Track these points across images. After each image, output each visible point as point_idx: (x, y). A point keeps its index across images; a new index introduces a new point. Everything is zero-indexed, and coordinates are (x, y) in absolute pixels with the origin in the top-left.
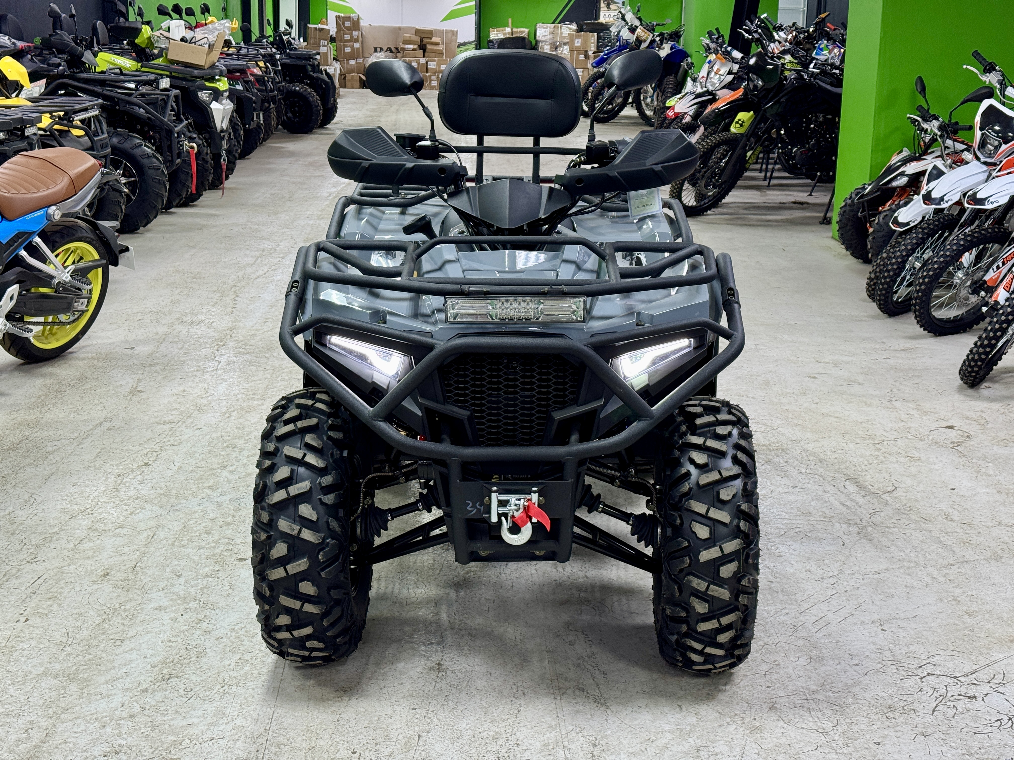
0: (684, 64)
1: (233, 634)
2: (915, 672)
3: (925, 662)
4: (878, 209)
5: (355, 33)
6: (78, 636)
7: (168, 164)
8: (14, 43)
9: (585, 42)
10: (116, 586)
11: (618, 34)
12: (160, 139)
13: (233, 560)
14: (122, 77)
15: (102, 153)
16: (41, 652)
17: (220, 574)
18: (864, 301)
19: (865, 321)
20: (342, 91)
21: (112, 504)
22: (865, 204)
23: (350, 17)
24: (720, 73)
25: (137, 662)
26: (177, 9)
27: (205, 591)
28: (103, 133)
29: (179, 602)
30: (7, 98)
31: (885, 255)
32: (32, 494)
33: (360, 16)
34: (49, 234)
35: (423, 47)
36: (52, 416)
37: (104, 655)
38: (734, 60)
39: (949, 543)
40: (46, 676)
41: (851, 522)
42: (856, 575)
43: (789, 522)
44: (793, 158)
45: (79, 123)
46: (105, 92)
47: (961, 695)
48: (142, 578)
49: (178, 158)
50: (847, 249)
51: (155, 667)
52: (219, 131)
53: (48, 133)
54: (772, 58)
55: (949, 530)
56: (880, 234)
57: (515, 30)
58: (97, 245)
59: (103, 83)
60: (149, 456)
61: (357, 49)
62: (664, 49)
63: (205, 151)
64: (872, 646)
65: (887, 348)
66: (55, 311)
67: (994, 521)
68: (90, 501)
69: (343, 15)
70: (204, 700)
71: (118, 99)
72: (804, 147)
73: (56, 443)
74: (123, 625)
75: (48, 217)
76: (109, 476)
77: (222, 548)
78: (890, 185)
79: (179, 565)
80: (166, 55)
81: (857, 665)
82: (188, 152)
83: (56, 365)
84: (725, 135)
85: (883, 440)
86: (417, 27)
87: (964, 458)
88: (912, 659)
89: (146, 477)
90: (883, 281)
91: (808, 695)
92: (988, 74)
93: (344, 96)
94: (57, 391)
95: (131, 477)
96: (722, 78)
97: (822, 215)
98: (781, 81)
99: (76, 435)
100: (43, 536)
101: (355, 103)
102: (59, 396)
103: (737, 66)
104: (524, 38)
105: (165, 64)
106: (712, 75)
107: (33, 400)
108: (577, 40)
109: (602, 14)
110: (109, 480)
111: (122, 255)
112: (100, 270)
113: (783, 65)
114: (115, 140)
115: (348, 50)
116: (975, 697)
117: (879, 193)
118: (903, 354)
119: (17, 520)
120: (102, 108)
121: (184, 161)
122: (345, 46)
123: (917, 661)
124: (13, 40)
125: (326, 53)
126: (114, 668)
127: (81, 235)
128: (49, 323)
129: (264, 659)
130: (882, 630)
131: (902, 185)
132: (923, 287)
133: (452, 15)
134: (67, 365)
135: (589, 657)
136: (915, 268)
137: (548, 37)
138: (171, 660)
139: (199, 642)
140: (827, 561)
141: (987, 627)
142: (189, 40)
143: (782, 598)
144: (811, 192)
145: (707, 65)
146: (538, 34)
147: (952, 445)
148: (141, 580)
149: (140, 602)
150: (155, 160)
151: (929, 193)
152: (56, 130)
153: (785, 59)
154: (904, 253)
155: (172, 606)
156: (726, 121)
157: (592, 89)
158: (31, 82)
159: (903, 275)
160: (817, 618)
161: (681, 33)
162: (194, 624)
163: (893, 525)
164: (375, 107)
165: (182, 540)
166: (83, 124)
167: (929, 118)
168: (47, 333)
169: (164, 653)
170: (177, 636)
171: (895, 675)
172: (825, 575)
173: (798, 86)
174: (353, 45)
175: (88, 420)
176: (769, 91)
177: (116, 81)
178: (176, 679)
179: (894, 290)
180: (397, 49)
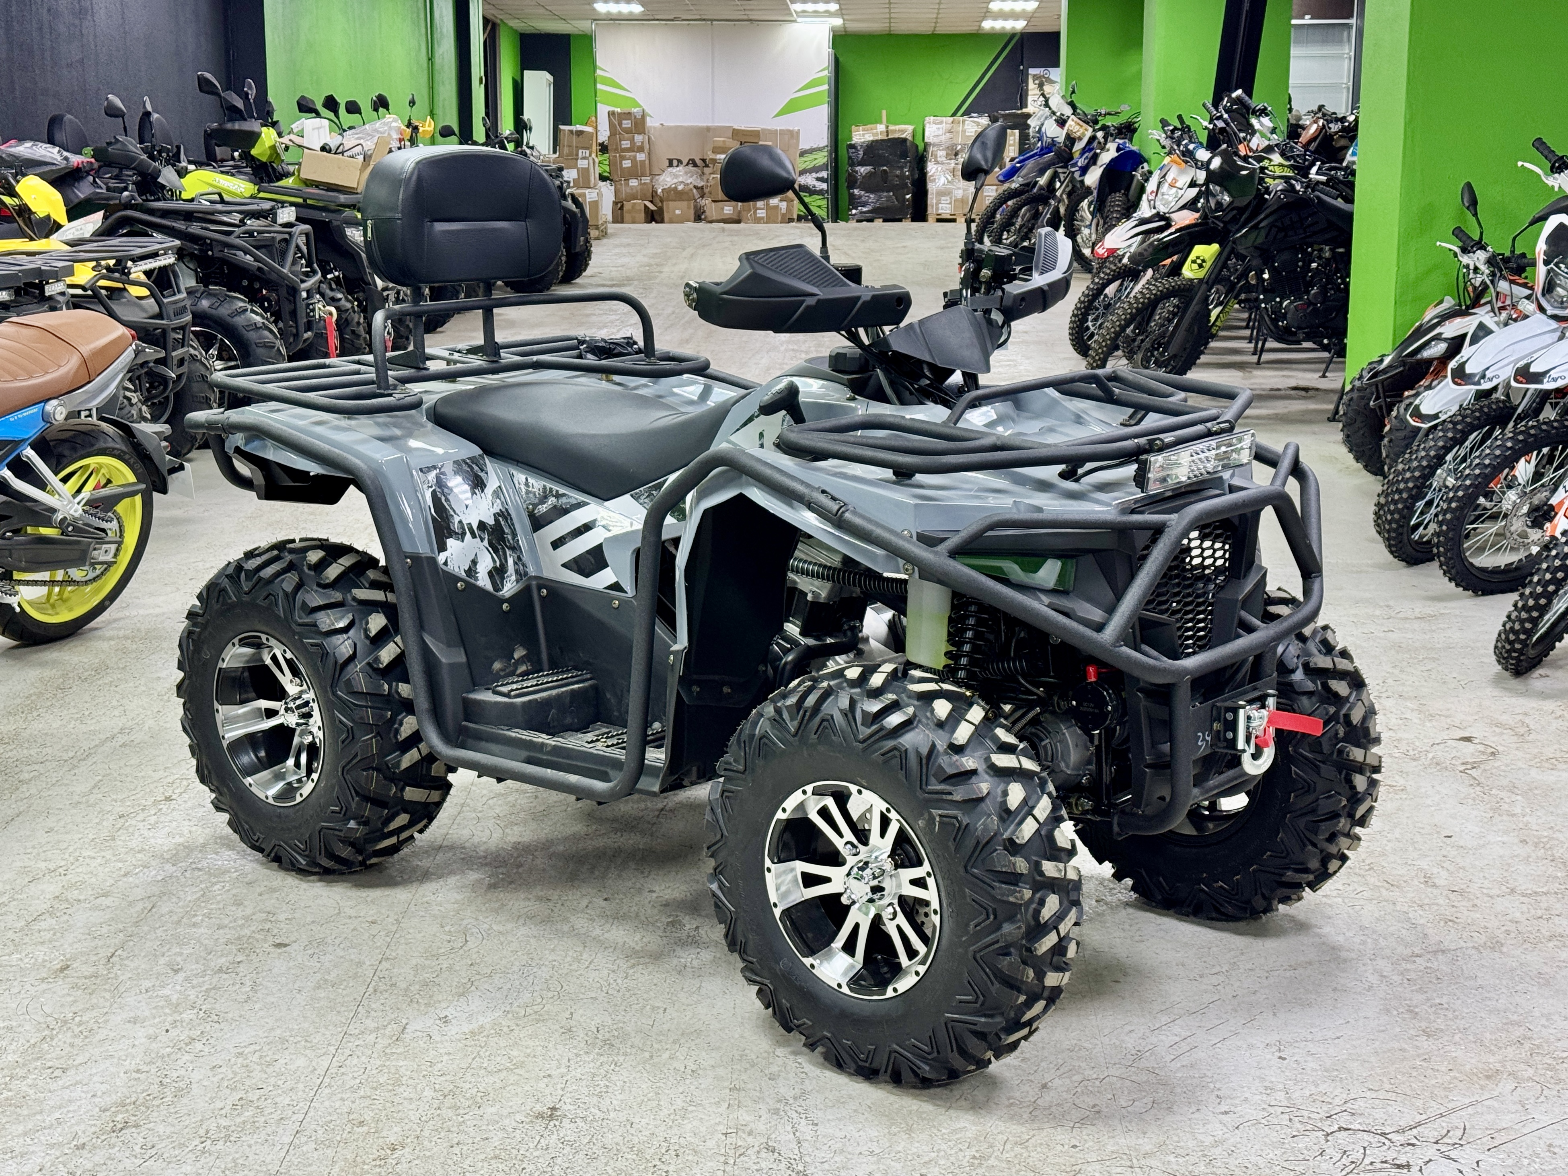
0: (1138, 175)
1: (240, 1060)
2: (1319, 1125)
3: (1338, 1109)
4: (1399, 396)
5: (638, 138)
7: (289, 341)
8: (66, 159)
10: (75, 987)
11: (1040, 129)
12: (278, 302)
13: (266, 945)
14: (219, 207)
15: (178, 322)
17: (242, 969)
18: (1372, 541)
19: (1367, 572)
20: (613, 228)
21: (99, 861)
22: (1380, 386)
23: (629, 113)
24: (1178, 185)
25: (79, 1103)
26: (331, 103)
27: (212, 994)
28: (179, 292)
29: (167, 1011)
30: (32, 239)
31: (1400, 467)
33: (647, 110)
34: (49, 444)
36: (41, 726)
37: (31, 1092)
38: (1198, 164)
39: (1422, 921)
42: (1258, 971)
44: (1284, 317)
45: (140, 277)
46: (190, 230)
47: (1386, 1162)
48: (119, 973)
49: (307, 330)
50: (1357, 459)
51: (105, 1110)
52: (379, 288)
53: (89, 292)
54: (1246, 159)
55: (1426, 901)
56: (1401, 434)
57: (891, 127)
58: (132, 461)
59: (189, 216)
60: (175, 786)
61: (643, 162)
62: (1108, 150)
63: (356, 320)
64: (1257, 1083)
65: (1393, 614)
66: (65, 564)
67: (1504, 888)
68: (67, 856)
69: (619, 110)
70: (169, 1162)
71: (211, 240)
72: (1301, 299)
73: (36, 767)
74: (72, 1045)
75: (45, 417)
76: (106, 817)
77: (254, 928)
78: (1419, 356)
79: (181, 954)
80: (299, 172)
81: (1226, 1113)
82: (323, 321)
83: (66, 648)
84: (1173, 281)
86: (736, 127)
87: (1478, 788)
88: (1319, 1104)
89: (162, 819)
90: (1392, 507)
91: (1135, 1161)
92: (1556, 175)
93: (613, 235)
94: (58, 687)
95: (140, 817)
96: (1181, 192)
97: (1331, 407)
98: (1259, 196)
99: (71, 754)
101: (629, 245)
102: (60, 695)
103: (1202, 174)
104: (905, 140)
105: (296, 186)
106: (1165, 188)
107: (18, 701)
109: (1029, 99)
110: (104, 823)
111: (174, 476)
112: (138, 499)
113: (1262, 169)
114: (205, 303)
115: (627, 164)
116: (1408, 1166)
117: (1401, 368)
118: (1416, 625)
120: (180, 252)
121: (316, 336)
122: (623, 158)
123: (1325, 1108)
124: (65, 154)
125: (588, 169)
126: (42, 1112)
127: (104, 445)
128: (56, 582)
129: (277, 1100)
130: (1280, 1058)
131: (1438, 355)
132: (1448, 516)
133: (791, 107)
134: (83, 648)
135: (795, 1098)
136: (1447, 487)
137: (943, 138)
138: (133, 1099)
139: (182, 1072)
141: (1454, 1054)
142: (333, 148)
143: (1127, 1008)
144: (1325, 372)
146: (927, 134)
147: (1462, 768)
148: (116, 977)
149: (105, 1010)
150: (266, 333)
151: (1462, 366)
152: (103, 287)
153: (1270, 160)
154: (1425, 463)
155: (154, 1018)
156: (1175, 258)
157: (998, 216)
158: (70, 219)
159: (1427, 498)
160: (1177, 1039)
161: (1136, 125)
162: (182, 1045)
163: (1335, 893)
164: (658, 251)
165: (195, 915)
166: (149, 278)
167: (1472, 247)
168: (54, 597)
169: (124, 1090)
170: (151, 1063)
171: (1286, 1129)
172: (1207, 971)
173: (1287, 203)
174: (635, 157)
175: (94, 732)
176: (1241, 210)
177: (212, 214)
178: (134, 1130)
179: (1412, 523)
180: (704, 160)
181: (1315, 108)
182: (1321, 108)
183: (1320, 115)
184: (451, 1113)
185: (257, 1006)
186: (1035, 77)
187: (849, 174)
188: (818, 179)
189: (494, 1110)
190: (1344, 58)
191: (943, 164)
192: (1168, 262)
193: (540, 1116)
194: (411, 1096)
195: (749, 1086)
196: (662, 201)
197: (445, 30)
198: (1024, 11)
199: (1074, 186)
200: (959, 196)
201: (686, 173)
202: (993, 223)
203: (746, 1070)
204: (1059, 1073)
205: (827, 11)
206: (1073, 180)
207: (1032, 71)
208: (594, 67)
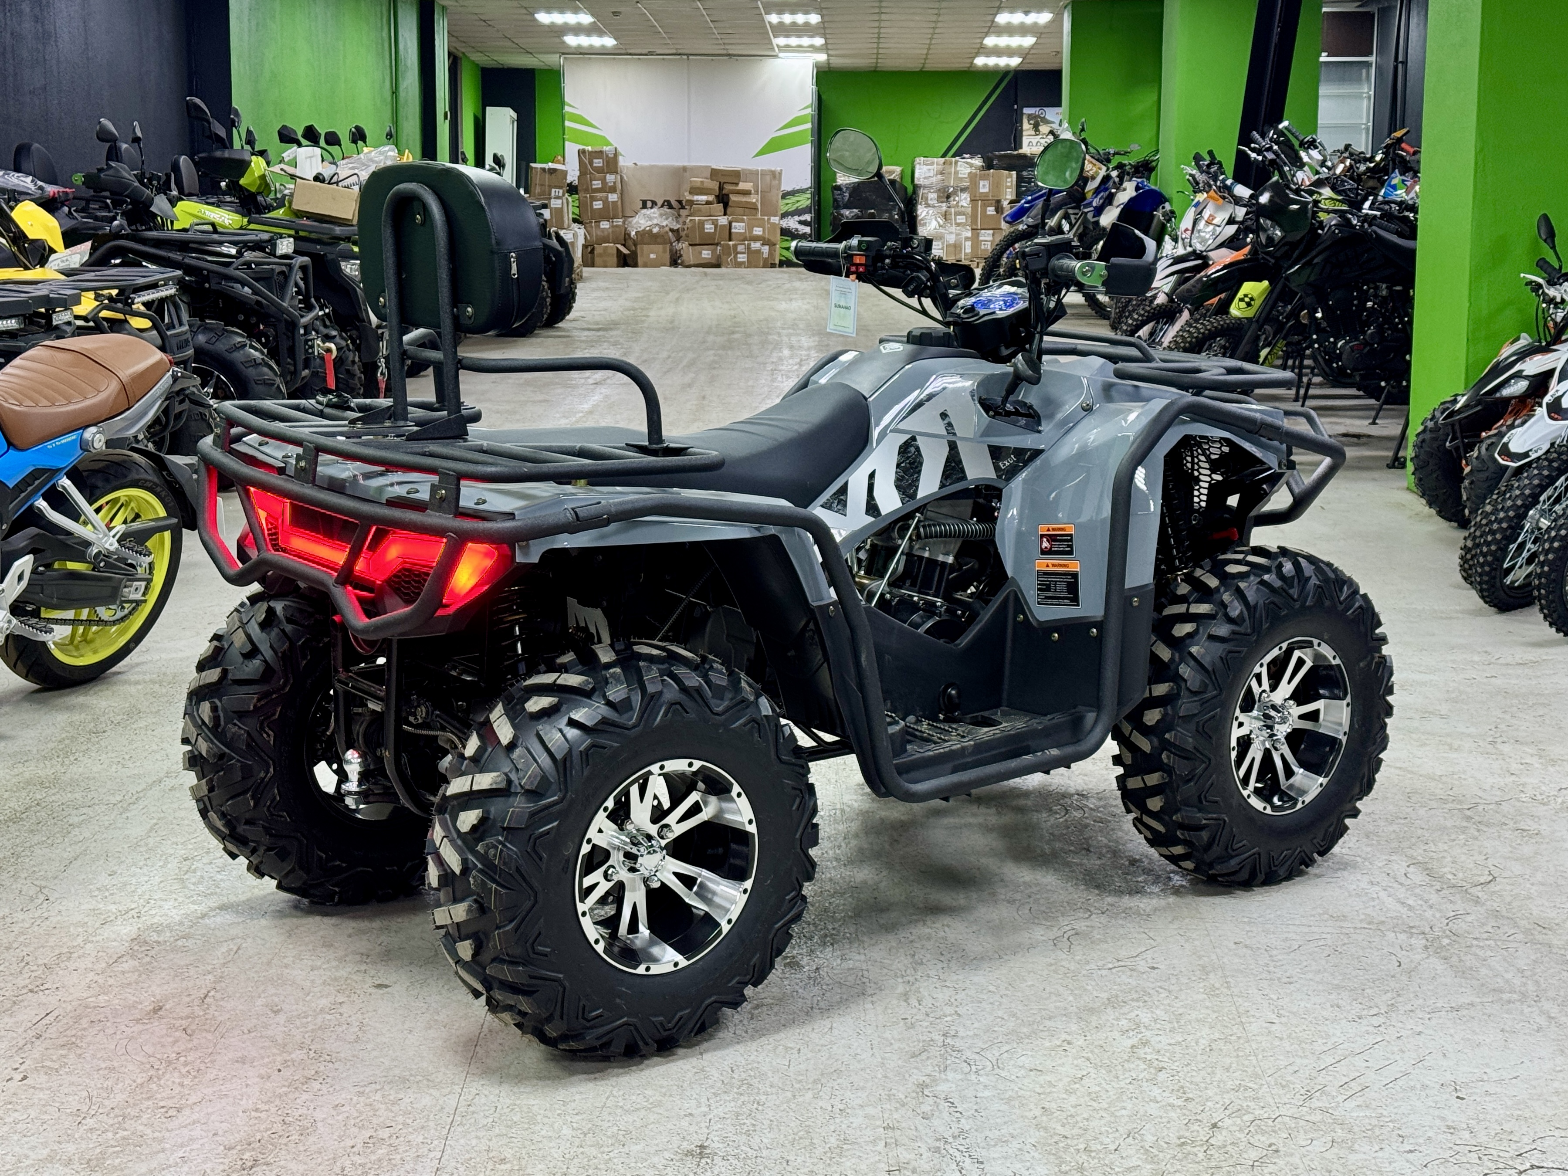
0: (1159, 214)
1: (362, 1099)
2: (1510, 1163)
3: (1527, 1148)
4: (1479, 436)
5: (610, 178)
6: (106, 1102)
7: (289, 378)
8: (41, 188)
9: (996, 186)
10: (172, 1027)
12: (276, 337)
13: (366, 986)
14: (215, 236)
15: (180, 356)
16: (45, 1126)
17: (344, 1009)
18: (1459, 587)
19: (1458, 618)
20: (587, 271)
21: (172, 903)
22: (1457, 427)
23: (601, 152)
24: (1215, 222)
25: (201, 1142)
26: (311, 135)
27: (319, 1034)
28: (181, 324)
29: (275, 1051)
30: (26, 268)
31: (1488, 508)
32: (41, 888)
33: (619, 149)
34: (85, 474)
35: (723, 199)
36: (81, 770)
37: (148, 1131)
38: (1238, 201)
40: (51, 1162)
41: (1414, 931)
42: (1418, 1011)
43: (1306, 930)
44: (1339, 358)
45: (142, 308)
46: (187, 261)
48: (216, 1013)
49: (305, 367)
50: (1430, 504)
51: (229, 1149)
52: (374, 326)
53: (91, 324)
54: (1297, 192)
56: (1483, 476)
58: (163, 494)
59: (183, 246)
61: (614, 203)
62: (1125, 190)
63: (351, 358)
64: (1438, 1122)
65: (1493, 660)
66: (92, 602)
68: (136, 898)
69: (590, 148)
71: (209, 271)
72: (1357, 339)
73: (85, 810)
74: (182, 1085)
75: (84, 446)
76: (170, 859)
77: (349, 969)
78: (1498, 395)
79: (278, 995)
80: (290, 203)
81: (1411, 1151)
82: (322, 358)
83: (92, 692)
84: (1221, 320)
85: (1477, 804)
86: (714, 167)
88: (1506, 1143)
90: (1485, 549)
93: (588, 279)
94: (91, 732)
95: (205, 860)
96: (1218, 230)
97: (1391, 454)
98: (1313, 230)
99: (119, 798)
100: (57, 952)
101: (607, 289)
102: (94, 739)
103: (1244, 210)
104: (892, 182)
105: (287, 218)
106: (1201, 225)
107: (51, 745)
108: (982, 183)
109: (1025, 141)
110: (169, 866)
112: (167, 535)
113: (1316, 203)
114: (201, 338)
115: (598, 205)
117: (1479, 408)
118: (1519, 671)
119: (16, 928)
120: (180, 283)
121: (315, 374)
122: (593, 199)
123: (1514, 1146)
124: (40, 183)
125: (561, 209)
126: (163, 1150)
127: (137, 477)
128: (81, 622)
129: (410, 1138)
130: (1458, 1097)
131: (1518, 394)
132: (1550, 556)
133: (772, 146)
134: (109, 693)
135: (954, 1137)
136: (1540, 529)
137: (934, 180)
138: (258, 1138)
139: (304, 1111)
140: (1368, 991)
142: (327, 178)
143: (1288, 1049)
144: (1375, 419)
145: (1193, 209)
146: (917, 175)
148: (214, 1018)
149: (210, 1051)
150: (266, 370)
151: (1558, 400)
152: (104, 319)
153: (1320, 194)
154: (1519, 502)
155: (263, 1058)
156: (1223, 296)
157: (1004, 260)
158: (67, 245)
159: (1520, 540)
160: (1347, 1080)
161: (1154, 164)
162: (298, 1084)
163: (1486, 936)
164: (640, 295)
165: (285, 957)
166: (148, 309)
167: (1559, 279)
168: (78, 638)
169: (246, 1128)
170: (268, 1102)
171: (1476, 1168)
172: (1365, 1012)
173: (1342, 238)
174: (607, 198)
175: (139, 776)
176: (1293, 246)
177: (205, 243)
178: (265, 1167)
179: (1505, 566)
180: (680, 202)
181: (1342, 147)
182: (1347, 147)
183: (1346, 155)
184: (593, 1151)
185: (369, 1046)
186: (1030, 117)
187: (835, 217)
188: (801, 222)
189: (639, 1147)
190: (1361, 98)
191: (934, 207)
192: (1215, 300)
193: (689, 1153)
194: (550, 1134)
195: (903, 1125)
196: (635, 245)
197: (409, 63)
198: (1020, 47)
199: (1085, 228)
200: (952, 241)
201: (661, 215)
202: (999, 267)
203: (897, 1109)
204: (1227, 1112)
205: (812, 46)
206: (1085, 221)
207: (1027, 111)
208: (563, 104)
